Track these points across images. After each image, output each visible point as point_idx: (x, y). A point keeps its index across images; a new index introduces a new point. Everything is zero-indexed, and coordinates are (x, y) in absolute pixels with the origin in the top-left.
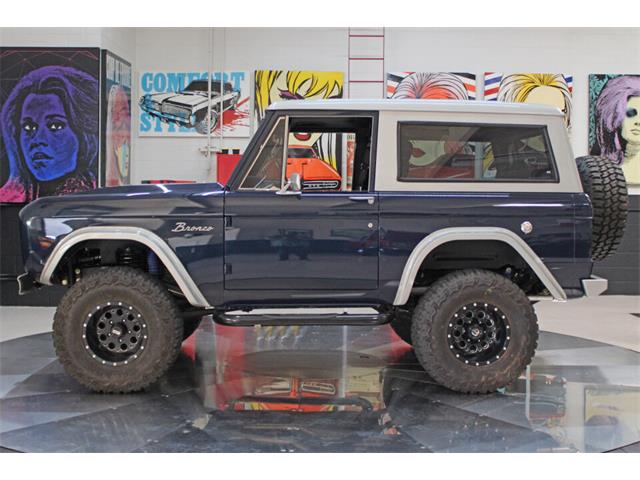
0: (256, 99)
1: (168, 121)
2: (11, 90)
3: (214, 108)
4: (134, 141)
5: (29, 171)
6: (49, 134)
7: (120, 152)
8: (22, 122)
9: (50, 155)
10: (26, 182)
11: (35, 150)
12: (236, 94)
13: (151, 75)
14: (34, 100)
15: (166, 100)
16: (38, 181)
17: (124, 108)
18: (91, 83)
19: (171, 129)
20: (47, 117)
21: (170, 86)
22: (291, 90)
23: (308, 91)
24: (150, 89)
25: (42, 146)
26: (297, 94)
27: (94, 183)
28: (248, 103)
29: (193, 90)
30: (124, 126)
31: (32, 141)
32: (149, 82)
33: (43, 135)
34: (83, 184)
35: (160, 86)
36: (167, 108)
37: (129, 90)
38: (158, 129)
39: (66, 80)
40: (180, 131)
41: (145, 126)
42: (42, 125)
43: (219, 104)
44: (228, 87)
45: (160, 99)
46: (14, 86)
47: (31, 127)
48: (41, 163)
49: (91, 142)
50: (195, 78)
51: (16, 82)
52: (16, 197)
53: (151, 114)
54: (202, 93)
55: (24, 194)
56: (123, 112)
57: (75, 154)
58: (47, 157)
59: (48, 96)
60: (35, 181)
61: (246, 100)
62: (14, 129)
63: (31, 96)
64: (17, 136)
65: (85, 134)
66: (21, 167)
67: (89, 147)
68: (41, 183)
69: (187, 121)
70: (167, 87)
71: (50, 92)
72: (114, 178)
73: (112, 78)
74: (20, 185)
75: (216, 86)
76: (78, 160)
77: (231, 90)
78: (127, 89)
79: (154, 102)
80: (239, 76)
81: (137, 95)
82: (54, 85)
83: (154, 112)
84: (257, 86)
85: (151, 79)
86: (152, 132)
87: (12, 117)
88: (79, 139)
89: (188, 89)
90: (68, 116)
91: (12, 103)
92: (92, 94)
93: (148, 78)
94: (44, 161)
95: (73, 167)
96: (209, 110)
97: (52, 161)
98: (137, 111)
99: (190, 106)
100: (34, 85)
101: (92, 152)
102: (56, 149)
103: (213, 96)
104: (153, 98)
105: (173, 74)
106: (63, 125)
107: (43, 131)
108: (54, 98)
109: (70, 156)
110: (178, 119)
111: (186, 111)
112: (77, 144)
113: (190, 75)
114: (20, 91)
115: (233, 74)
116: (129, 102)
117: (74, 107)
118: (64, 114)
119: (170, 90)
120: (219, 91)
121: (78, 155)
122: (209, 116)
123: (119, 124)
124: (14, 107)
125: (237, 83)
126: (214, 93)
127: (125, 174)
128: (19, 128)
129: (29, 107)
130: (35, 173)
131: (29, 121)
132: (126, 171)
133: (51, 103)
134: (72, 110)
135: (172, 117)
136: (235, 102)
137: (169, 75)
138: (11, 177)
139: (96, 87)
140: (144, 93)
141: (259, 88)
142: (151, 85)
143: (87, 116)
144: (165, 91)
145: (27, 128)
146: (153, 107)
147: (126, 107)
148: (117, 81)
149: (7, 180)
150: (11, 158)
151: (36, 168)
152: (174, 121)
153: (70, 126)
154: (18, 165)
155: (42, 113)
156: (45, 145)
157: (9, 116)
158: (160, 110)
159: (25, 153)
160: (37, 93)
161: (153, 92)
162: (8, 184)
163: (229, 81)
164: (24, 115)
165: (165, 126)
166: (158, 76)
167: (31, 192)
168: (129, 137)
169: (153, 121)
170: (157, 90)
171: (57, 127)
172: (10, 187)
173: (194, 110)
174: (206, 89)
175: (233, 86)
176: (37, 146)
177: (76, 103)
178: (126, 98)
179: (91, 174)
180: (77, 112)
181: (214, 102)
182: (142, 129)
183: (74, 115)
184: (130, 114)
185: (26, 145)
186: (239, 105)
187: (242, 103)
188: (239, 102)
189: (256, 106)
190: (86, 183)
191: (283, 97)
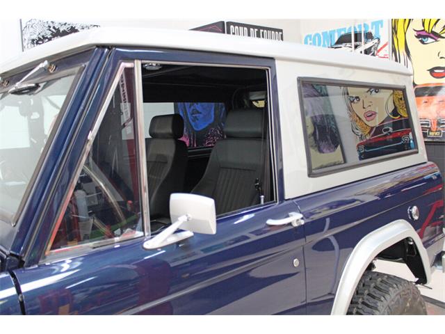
0: (393, 43)
5: (190, 123)
9: (200, 111)
10: (189, 132)
12: (376, 41)
13: (310, 36)
21: (324, 42)
22: (427, 29)
25: (196, 104)
26: (433, 32)
28: (387, 47)
29: (341, 43)
32: (309, 42)
35: (317, 44)
43: (361, 52)
44: (369, 36)
48: (196, 117)
50: (343, 33)
54: (348, 45)
55: (188, 139)
57: (213, 109)
58: (198, 112)
60: (194, 131)
61: (384, 46)
68: (197, 132)
70: (322, 44)
75: (357, 37)
76: (215, 114)
77: (372, 38)
80: (378, 24)
84: (394, 30)
85: (310, 40)
89: (337, 43)
93: (308, 39)
94: (197, 115)
95: (212, 120)
97: (201, 116)
102: (203, 106)
103: (356, 47)
105: (326, 32)
109: (210, 111)
113: (339, 31)
115: (373, 23)
119: (325, 46)
120: (361, 41)
125: (377, 31)
126: (357, 43)
130: (193, 124)
136: (376, 49)
137: (323, 33)
141: (396, 32)
151: (193, 120)
163: (370, 30)
166: (315, 36)
167: (192, 139)
174: (350, 42)
175: (373, 35)
176: (193, 104)
186: (379, 51)
187: (382, 48)
188: (379, 48)
189: (394, 50)
190: (220, 132)
191: (418, 37)
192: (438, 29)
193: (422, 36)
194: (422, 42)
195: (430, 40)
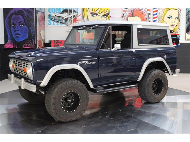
0: (83, 15)
1: (57, 22)
2: (8, 14)
3: (70, 18)
4: (46, 28)
5: (14, 39)
6: (19, 27)
7: (42, 32)
8: (11, 24)
9: (20, 34)
10: (13, 42)
11: (15, 32)
12: (77, 13)
13: (51, 8)
14: (15, 17)
15: (56, 16)
16: (17, 42)
17: (43, 19)
18: (31, 12)
19: (58, 24)
20: (19, 22)
21: (57, 11)
22: (94, 12)
23: (99, 12)
24: (51, 12)
25: (17, 31)
26: (95, 13)
27: (34, 42)
28: (81, 16)
29: (64, 12)
30: (43, 24)
31: (15, 30)
32: (50, 10)
33: (18, 28)
34: (30, 42)
35: (54, 12)
36: (56, 18)
37: (44, 13)
38: (54, 24)
39: (24, 11)
40: (60, 25)
41: (50, 24)
42: (17, 25)
43: (72, 16)
44: (74, 11)
45: (54, 15)
46: (8, 13)
47: (14, 26)
48: (17, 36)
49: (32, 30)
50: (64, 9)
51: (9, 12)
52: (10, 47)
53: (51, 20)
54: (67, 13)
55: (13, 46)
56: (42, 20)
57: (28, 33)
58: (19, 34)
59: (19, 16)
60: (16, 42)
61: (80, 15)
62: (9, 26)
63: (14, 16)
64: (10, 28)
65: (30, 27)
66: (11, 38)
67: (32, 31)
68: (18, 42)
69: (62, 22)
70: (56, 11)
71: (19, 15)
72: (40, 40)
73: (38, 10)
74: (11, 43)
75: (71, 11)
76: (28, 35)
77: (75, 12)
78: (43, 13)
79: (52, 16)
81: (47, 14)
82: (21, 12)
83: (52, 19)
86: (52, 25)
87: (8, 23)
88: (29, 29)
89: (62, 12)
90: (25, 22)
91: (8, 18)
92: (32, 15)
94: (18, 35)
95: (27, 37)
96: (69, 18)
97: (21, 36)
98: (47, 19)
99: (63, 17)
100: (14, 13)
101: (32, 33)
102: (22, 32)
103: (70, 14)
104: (52, 15)
105: (58, 8)
106: (24, 25)
107: (18, 26)
108: (21, 17)
109: (26, 34)
110: (60, 21)
111: (62, 19)
112: (28, 30)
114: (10, 14)
116: (44, 16)
117: (27, 19)
118: (24, 21)
119: (57, 13)
120: (72, 12)
121: (29, 34)
122: (69, 20)
123: (41, 23)
124: (9, 20)
126: (70, 13)
127: (43, 38)
128: (11, 26)
129: (13, 19)
130: (16, 39)
131: (13, 24)
132: (44, 38)
133: (20, 18)
134: (26, 20)
135: (58, 21)
136: (77, 16)
137: (56, 8)
138: (9, 40)
139: (33, 13)
140: (49, 14)
141: (84, 11)
142: (51, 11)
143: (31, 22)
144: (55, 13)
145: (13, 26)
146: (52, 17)
147: (43, 18)
148: (40, 10)
149: (7, 42)
150: (9, 35)
151: (16, 38)
152: (58, 22)
153: (26, 25)
154: (11, 37)
155: (17, 21)
156: (19, 31)
157: (7, 22)
158: (54, 19)
159: (13, 33)
160: (15, 15)
161: (52, 13)
162: (8, 43)
163: (75, 9)
164: (12, 22)
165: (56, 23)
166: (53, 9)
167: (15, 45)
168: (44, 27)
169: (52, 22)
170: (53, 12)
171: (22, 25)
172: (8, 44)
173: (64, 18)
174: (68, 12)
175: (76, 11)
176: (16, 31)
177: (27, 18)
178: (43, 15)
179: (33, 39)
180: (28, 20)
181: (70, 16)
182: (49, 24)
183: (27, 21)
184: (45, 20)
185: (13, 31)
186: (78, 17)
187: (79, 16)
188: (78, 16)
189: (83, 17)
190: (31, 42)
191: (91, 14)
192: (97, 12)
193: (92, 14)
194: (92, 16)
195: (94, 15)
